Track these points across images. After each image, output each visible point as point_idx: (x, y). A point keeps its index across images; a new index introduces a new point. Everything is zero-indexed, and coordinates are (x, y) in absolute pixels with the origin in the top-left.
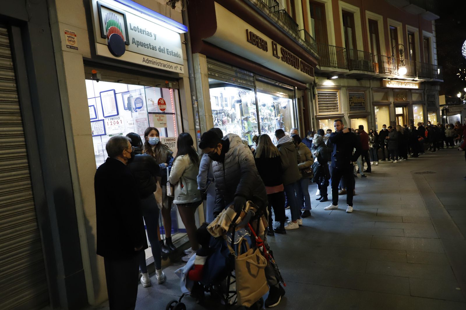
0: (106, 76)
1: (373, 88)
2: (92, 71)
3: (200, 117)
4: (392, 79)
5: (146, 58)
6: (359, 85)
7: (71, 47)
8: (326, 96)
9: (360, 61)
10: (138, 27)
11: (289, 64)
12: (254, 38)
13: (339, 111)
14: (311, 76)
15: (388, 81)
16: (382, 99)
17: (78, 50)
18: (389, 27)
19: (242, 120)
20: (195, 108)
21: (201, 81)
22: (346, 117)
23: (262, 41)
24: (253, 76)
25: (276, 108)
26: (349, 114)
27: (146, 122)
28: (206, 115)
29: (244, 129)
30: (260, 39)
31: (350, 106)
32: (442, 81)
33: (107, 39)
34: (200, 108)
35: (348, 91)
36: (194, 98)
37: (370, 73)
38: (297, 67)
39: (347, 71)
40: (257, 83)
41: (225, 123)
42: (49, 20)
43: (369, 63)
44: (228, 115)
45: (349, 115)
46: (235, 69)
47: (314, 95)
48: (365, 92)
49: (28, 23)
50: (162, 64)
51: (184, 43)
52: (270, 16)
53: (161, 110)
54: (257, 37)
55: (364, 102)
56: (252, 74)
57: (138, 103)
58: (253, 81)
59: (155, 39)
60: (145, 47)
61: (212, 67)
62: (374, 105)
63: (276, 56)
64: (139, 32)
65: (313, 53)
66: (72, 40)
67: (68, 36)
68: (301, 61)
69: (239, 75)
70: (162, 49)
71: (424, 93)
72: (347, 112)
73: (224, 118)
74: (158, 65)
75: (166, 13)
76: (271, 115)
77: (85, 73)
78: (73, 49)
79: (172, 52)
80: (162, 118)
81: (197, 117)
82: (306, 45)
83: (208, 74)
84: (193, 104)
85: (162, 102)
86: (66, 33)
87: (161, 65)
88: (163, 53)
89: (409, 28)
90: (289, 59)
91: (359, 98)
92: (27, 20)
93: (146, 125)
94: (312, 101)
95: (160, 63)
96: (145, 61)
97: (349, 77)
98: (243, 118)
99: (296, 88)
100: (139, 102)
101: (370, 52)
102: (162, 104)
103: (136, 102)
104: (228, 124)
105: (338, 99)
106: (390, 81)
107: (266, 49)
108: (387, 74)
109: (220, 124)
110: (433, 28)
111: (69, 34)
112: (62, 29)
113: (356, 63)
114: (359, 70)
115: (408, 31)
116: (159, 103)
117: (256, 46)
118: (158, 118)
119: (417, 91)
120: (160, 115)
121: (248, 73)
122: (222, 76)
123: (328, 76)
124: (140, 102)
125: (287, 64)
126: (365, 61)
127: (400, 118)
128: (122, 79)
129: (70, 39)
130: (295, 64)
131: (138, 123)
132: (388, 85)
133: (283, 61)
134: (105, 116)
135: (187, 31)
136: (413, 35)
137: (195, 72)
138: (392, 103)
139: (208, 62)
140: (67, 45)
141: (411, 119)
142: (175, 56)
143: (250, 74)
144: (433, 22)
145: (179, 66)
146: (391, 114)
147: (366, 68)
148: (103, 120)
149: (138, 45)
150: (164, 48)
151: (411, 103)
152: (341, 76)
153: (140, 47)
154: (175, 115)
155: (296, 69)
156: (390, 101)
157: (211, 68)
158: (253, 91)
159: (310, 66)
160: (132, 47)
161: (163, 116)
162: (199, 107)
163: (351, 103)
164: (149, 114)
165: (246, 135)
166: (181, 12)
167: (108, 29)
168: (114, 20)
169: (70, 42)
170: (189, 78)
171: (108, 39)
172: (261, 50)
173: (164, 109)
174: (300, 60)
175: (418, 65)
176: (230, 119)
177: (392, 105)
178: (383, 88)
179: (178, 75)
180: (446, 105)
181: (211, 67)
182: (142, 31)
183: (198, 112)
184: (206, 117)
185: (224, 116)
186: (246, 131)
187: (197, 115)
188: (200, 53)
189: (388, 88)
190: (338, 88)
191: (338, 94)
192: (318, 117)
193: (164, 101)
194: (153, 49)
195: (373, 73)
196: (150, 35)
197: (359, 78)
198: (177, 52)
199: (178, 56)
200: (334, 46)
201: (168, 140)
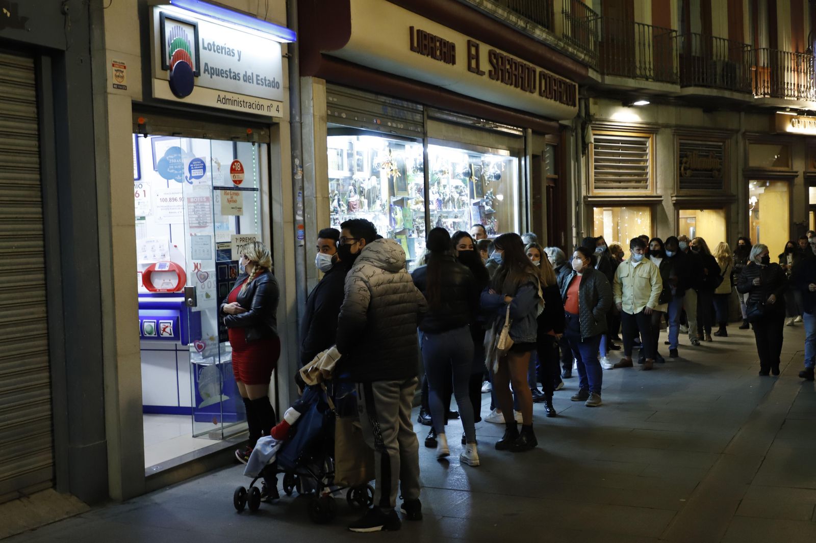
0: (156, 126)
1: (747, 131)
2: (142, 120)
3: (305, 198)
4: (801, 112)
5: (222, 95)
6: (709, 124)
8: (619, 148)
9: (716, 62)
11: (507, 84)
12: (426, 43)
13: (650, 187)
14: (568, 104)
15: (792, 117)
19: (392, 204)
20: (297, 184)
21: (313, 131)
22: (668, 205)
23: (444, 43)
24: (423, 112)
25: (475, 178)
26: (676, 196)
27: (208, 204)
28: (317, 196)
29: (393, 225)
30: (440, 40)
31: (681, 175)
33: (169, 71)
34: (307, 181)
35: (676, 138)
36: (297, 162)
37: (737, 96)
39: (675, 89)
40: (431, 126)
41: (354, 208)
42: (90, 43)
43: (738, 71)
44: (363, 192)
45: (676, 200)
46: (382, 99)
47: (585, 145)
48: (724, 142)
49: (66, 52)
50: (247, 103)
51: (287, 56)
53: (235, 182)
54: (433, 38)
55: (719, 167)
56: (420, 108)
57: (196, 168)
58: (422, 121)
59: (239, 60)
60: (223, 77)
61: (335, 100)
62: (747, 178)
63: (476, 70)
64: (215, 51)
65: (573, 53)
66: (121, 74)
67: (116, 69)
68: (540, 73)
69: (390, 111)
70: (249, 76)
72: (670, 192)
73: (353, 197)
74: (240, 105)
76: (463, 194)
77: (133, 124)
78: (121, 88)
79: (265, 80)
80: (235, 197)
81: (299, 200)
82: (553, 39)
83: (328, 115)
84: (293, 174)
85: (237, 168)
86: (113, 65)
87: (245, 106)
88: (250, 82)
90: (509, 73)
91: (707, 156)
92: (64, 49)
93: (207, 210)
94: (577, 160)
95: (244, 102)
96: (220, 101)
97: (681, 103)
98: (394, 199)
99: (530, 131)
100: (199, 167)
101: (748, 40)
102: (237, 170)
103: (191, 165)
104: (361, 210)
105: (649, 157)
106: (796, 118)
107: (451, 60)
108: (788, 98)
109: (343, 211)
111: (117, 66)
113: (701, 70)
114: (709, 87)
116: (233, 170)
117: (430, 57)
118: (229, 197)
120: (232, 191)
121: (410, 105)
122: (355, 117)
123: (626, 99)
124: (201, 167)
125: (503, 85)
126: (729, 64)
128: (178, 130)
129: (118, 74)
130: (523, 82)
131: (192, 204)
132: (789, 128)
133: (493, 79)
135: (296, 40)
137: (302, 112)
138: (801, 174)
139: (328, 91)
140: (114, 84)
142: (269, 86)
143: (415, 108)
145: (275, 104)
146: (795, 204)
147: (727, 83)
149: (212, 74)
150: (252, 74)
152: (657, 100)
153: (214, 77)
154: (259, 192)
155: (528, 94)
156: (795, 169)
157: (333, 102)
158: (419, 142)
159: (568, 81)
161: (237, 195)
162: (305, 179)
163: (682, 169)
164: (214, 189)
165: (398, 237)
167: (172, 53)
168: (181, 37)
169: (117, 79)
170: (291, 123)
171: (171, 70)
172: (441, 64)
173: (240, 182)
174: (538, 69)
176: (366, 201)
177: (799, 180)
178: (775, 133)
179: (272, 120)
182: (220, 49)
183: (303, 188)
184: (316, 200)
185: (352, 193)
186: (399, 228)
187: (301, 195)
188: (315, 76)
189: (791, 135)
190: (650, 129)
191: (649, 144)
192: (589, 199)
193: (241, 166)
194: (234, 79)
195: (747, 96)
196: (232, 54)
197: (708, 105)
198: (274, 79)
199: (274, 84)
200: (648, 26)
201: (242, 239)
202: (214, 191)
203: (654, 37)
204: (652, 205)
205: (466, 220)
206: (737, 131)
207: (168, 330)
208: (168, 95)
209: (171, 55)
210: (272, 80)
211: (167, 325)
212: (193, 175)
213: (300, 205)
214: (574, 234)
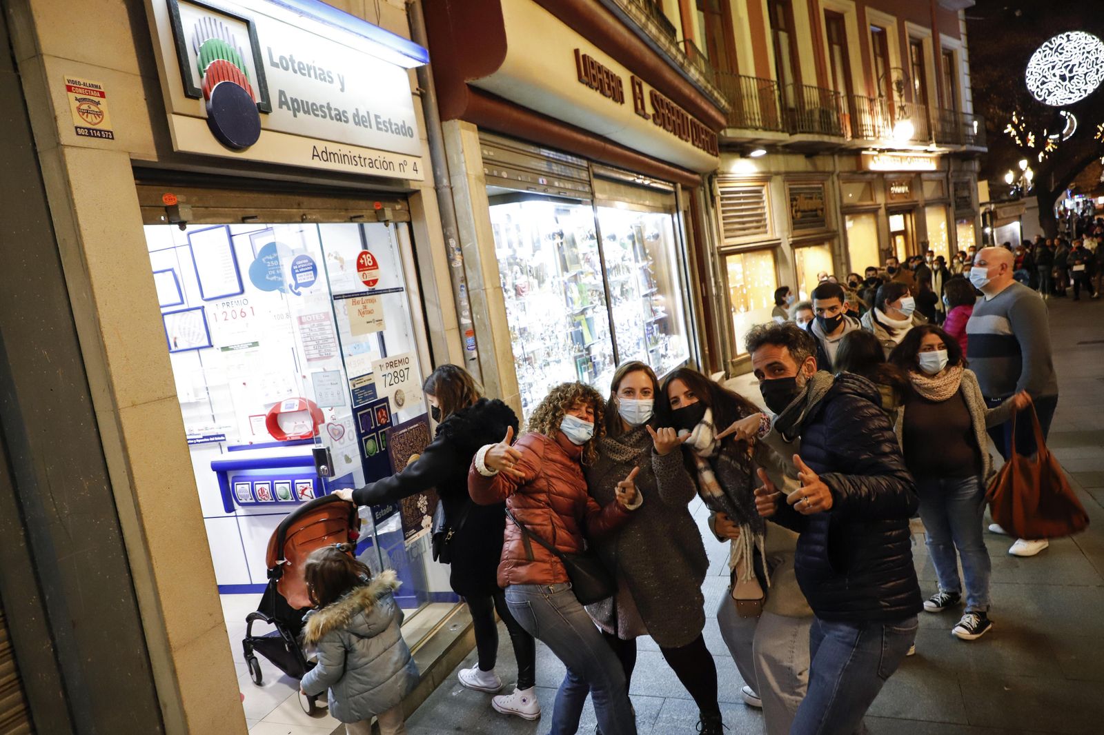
0: (207, 207)
1: (840, 172)
2: (164, 198)
3: (471, 293)
4: (882, 151)
5: (321, 146)
6: (810, 168)
7: (91, 133)
8: (741, 198)
9: (811, 112)
10: (291, 56)
11: (668, 130)
12: (594, 73)
13: (769, 232)
14: (712, 154)
15: (873, 156)
16: (861, 200)
17: (113, 138)
18: (870, 29)
19: (566, 281)
20: (456, 273)
21: (469, 197)
22: (786, 247)
23: (611, 77)
24: (588, 168)
25: (637, 239)
26: (792, 237)
27: (328, 322)
28: (487, 287)
29: (571, 306)
30: (607, 73)
31: (793, 218)
32: (985, 149)
33: (202, 100)
34: (471, 268)
35: (786, 184)
36: (453, 243)
37: (834, 140)
38: (684, 137)
39: (784, 137)
40: (597, 185)
41: (523, 292)
42: (11, 47)
43: (830, 116)
44: (530, 271)
45: (793, 241)
46: (545, 152)
47: (713, 198)
50: (365, 159)
51: (418, 92)
52: (630, 11)
53: (367, 283)
54: (600, 69)
55: (821, 206)
56: (584, 163)
57: (302, 270)
58: (588, 179)
59: (342, 90)
60: (317, 115)
62: (844, 214)
63: (642, 112)
64: (295, 72)
65: (717, 98)
66: (93, 108)
67: (79, 96)
68: (691, 120)
69: (555, 168)
70: (363, 116)
71: (948, 179)
72: (786, 234)
73: (520, 278)
74: (354, 163)
75: (365, 10)
77: (141, 206)
78: (97, 137)
79: (390, 124)
80: (370, 306)
81: (463, 296)
82: (704, 81)
83: (485, 174)
84: (450, 261)
85: (365, 264)
86: (69, 89)
87: (363, 164)
88: (366, 127)
89: (912, 28)
90: (668, 118)
91: (811, 198)
93: (328, 332)
94: (708, 213)
95: (360, 157)
96: (318, 156)
97: (788, 150)
98: (567, 276)
99: (679, 186)
100: (306, 269)
101: (831, 87)
102: (368, 266)
103: (295, 267)
104: (531, 293)
105: (766, 204)
106: (877, 156)
107: (619, 98)
108: (871, 139)
109: (510, 297)
110: (962, 28)
111: (80, 91)
112: (57, 75)
114: (809, 133)
115: (910, 37)
116: (361, 267)
117: (598, 91)
118: (360, 307)
119: (933, 176)
120: (364, 298)
121: (574, 160)
122: (518, 176)
123: (742, 150)
124: (308, 268)
125: (665, 132)
126: (823, 111)
127: (900, 240)
128: (252, 212)
129: (85, 107)
130: (680, 130)
131: (305, 326)
132: (872, 166)
133: (656, 124)
134: (206, 297)
135: (428, 60)
136: (919, 44)
137: (451, 173)
138: (883, 206)
139: (483, 142)
140: (76, 128)
141: (922, 240)
142: (397, 133)
143: (579, 163)
144: (961, 14)
145: (410, 160)
146: (881, 233)
147: (825, 128)
148: (202, 308)
149: (295, 111)
150: (368, 113)
151: (921, 203)
152: (772, 148)
153: (301, 115)
154: (404, 293)
155: (683, 143)
156: (878, 202)
157: (489, 157)
158: (586, 203)
159: (711, 130)
160: (278, 117)
161: (373, 301)
162: (466, 266)
163: (794, 211)
164: (334, 299)
165: (578, 318)
166: (403, 6)
167: (204, 67)
168: (221, 39)
169: (85, 116)
170: (437, 189)
171: (207, 98)
172: (609, 102)
173: (375, 282)
174: (690, 117)
175: (934, 113)
176: (536, 282)
177: (882, 212)
178: (861, 172)
179: (409, 184)
180: (990, 203)
181: (491, 153)
183: (465, 279)
184: (486, 294)
185: (519, 274)
186: (577, 308)
187: (464, 289)
188: (462, 118)
189: (873, 172)
190: (766, 178)
191: (764, 191)
192: (723, 249)
193: (373, 259)
194: (337, 120)
195: (841, 139)
196: (327, 78)
197: (809, 151)
198: (404, 122)
199: (405, 131)
200: (753, 78)
201: (391, 364)
202: (335, 302)
203: (760, 91)
204: (773, 248)
205: (633, 287)
206: (832, 173)
207: (307, 492)
208: (210, 146)
209: (202, 70)
210: (400, 123)
211: (305, 485)
212: (299, 282)
213: (465, 303)
214: (713, 284)
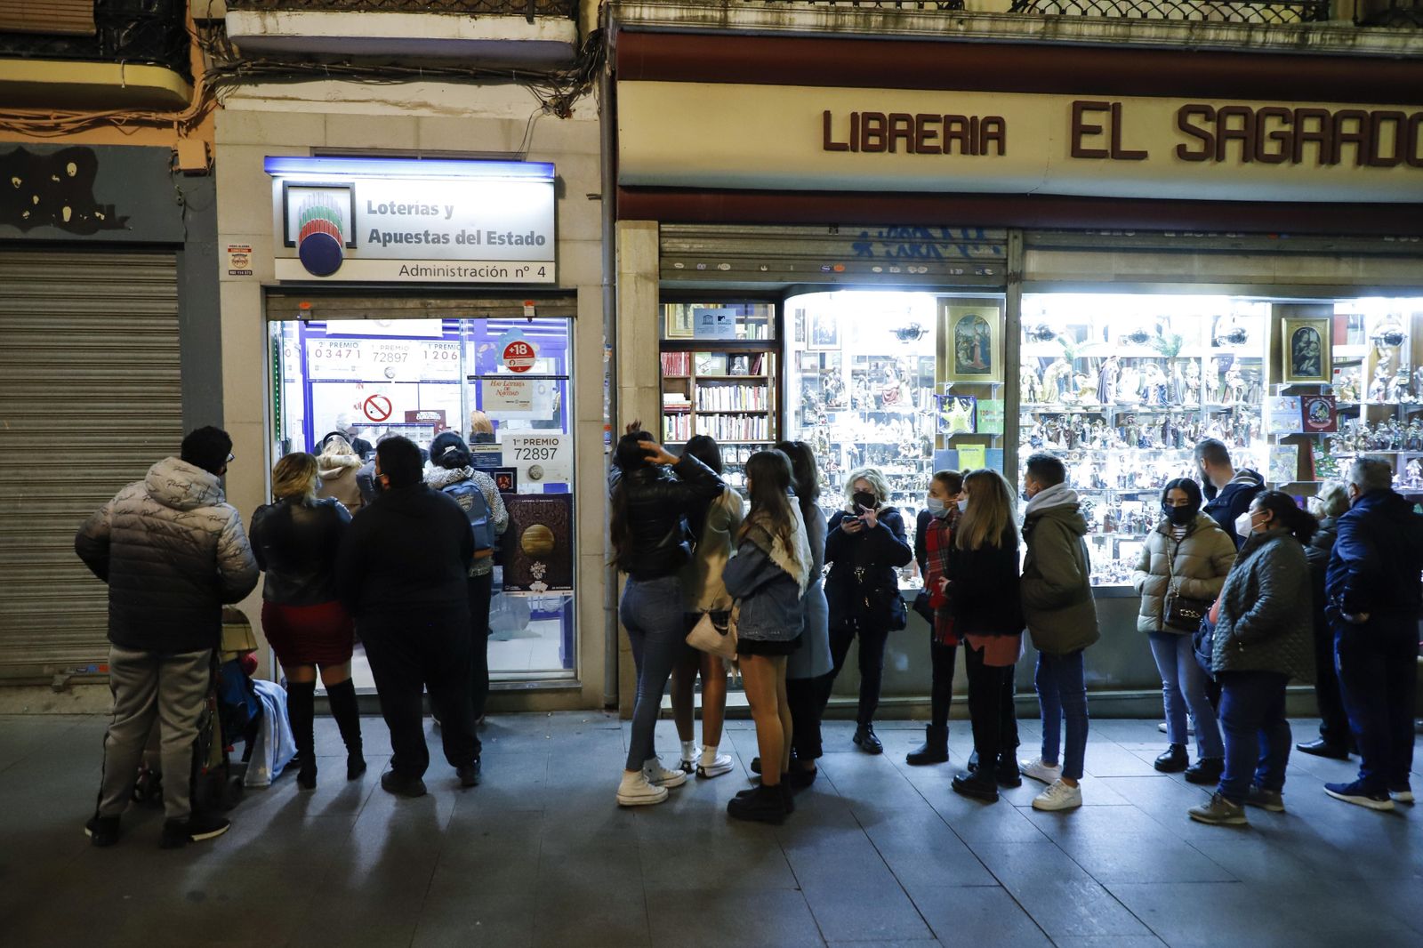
2: (300, 305)
3: (616, 389)
5: (410, 264)
7: (237, 273)
10: (392, 203)
17: (251, 274)
20: (603, 369)
23: (957, 123)
28: (625, 385)
33: (296, 247)
36: (603, 339)
46: (852, 232)
49: (185, 244)
50: (466, 270)
51: (596, 197)
53: (511, 368)
54: (909, 120)
59: (448, 218)
60: (411, 242)
64: (394, 213)
66: (242, 259)
67: (235, 254)
70: (470, 236)
73: (890, 383)
74: (451, 274)
78: (242, 274)
79: (510, 236)
81: (606, 391)
85: (519, 351)
86: (230, 250)
87: (463, 274)
88: (472, 243)
95: (459, 269)
96: (406, 272)
98: (947, 387)
102: (520, 354)
104: (898, 403)
107: (988, 148)
111: (236, 250)
112: (223, 244)
116: (509, 354)
118: (502, 388)
120: (508, 381)
129: (237, 259)
140: (230, 271)
142: (518, 244)
145: (536, 266)
149: (386, 242)
153: (391, 244)
154: (570, 381)
157: (690, 251)
160: (364, 248)
161: (517, 385)
162: (617, 363)
164: (469, 379)
166: (596, 117)
167: (301, 226)
168: (322, 205)
169: (236, 264)
173: (526, 368)
181: (696, 246)
182: (404, 209)
185: (891, 378)
187: (607, 384)
188: (624, 218)
193: (529, 349)
194: (435, 242)
196: (431, 211)
198: (532, 233)
199: (531, 240)
201: (529, 441)
208: (305, 275)
210: (526, 234)
213: (606, 398)
